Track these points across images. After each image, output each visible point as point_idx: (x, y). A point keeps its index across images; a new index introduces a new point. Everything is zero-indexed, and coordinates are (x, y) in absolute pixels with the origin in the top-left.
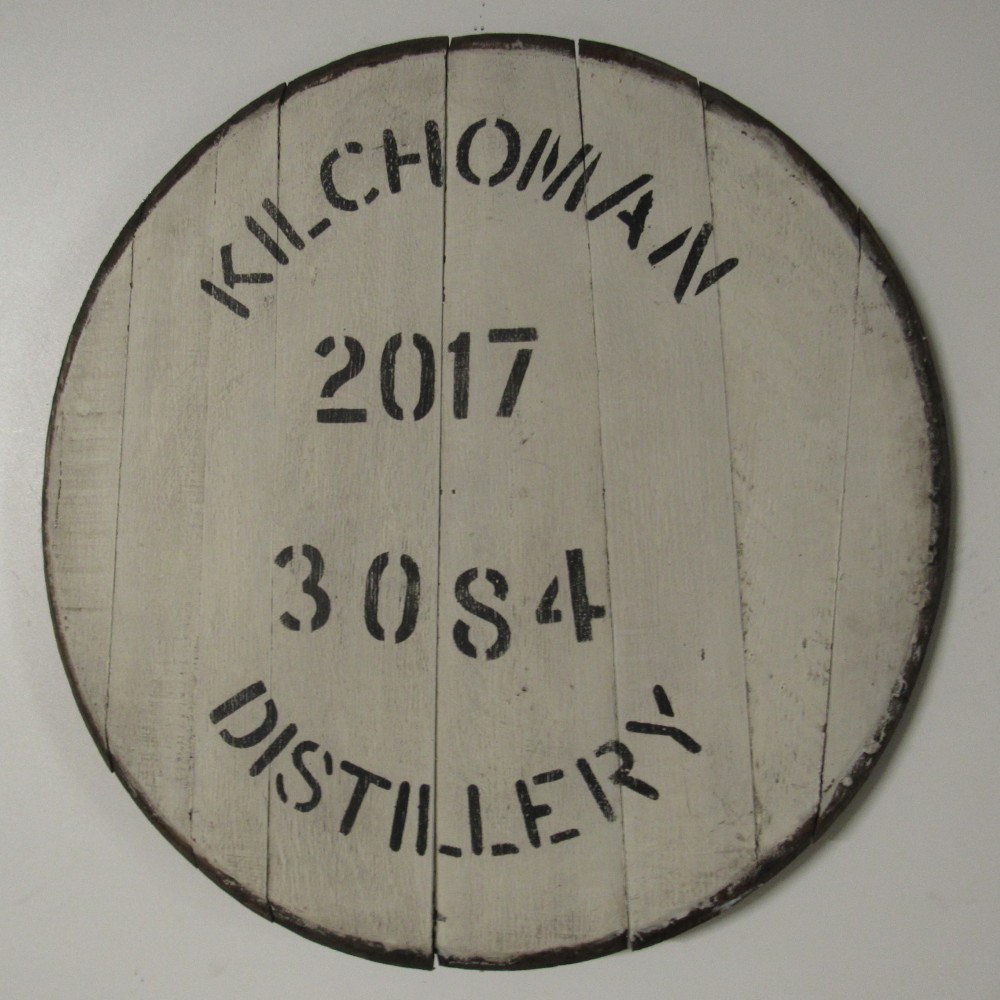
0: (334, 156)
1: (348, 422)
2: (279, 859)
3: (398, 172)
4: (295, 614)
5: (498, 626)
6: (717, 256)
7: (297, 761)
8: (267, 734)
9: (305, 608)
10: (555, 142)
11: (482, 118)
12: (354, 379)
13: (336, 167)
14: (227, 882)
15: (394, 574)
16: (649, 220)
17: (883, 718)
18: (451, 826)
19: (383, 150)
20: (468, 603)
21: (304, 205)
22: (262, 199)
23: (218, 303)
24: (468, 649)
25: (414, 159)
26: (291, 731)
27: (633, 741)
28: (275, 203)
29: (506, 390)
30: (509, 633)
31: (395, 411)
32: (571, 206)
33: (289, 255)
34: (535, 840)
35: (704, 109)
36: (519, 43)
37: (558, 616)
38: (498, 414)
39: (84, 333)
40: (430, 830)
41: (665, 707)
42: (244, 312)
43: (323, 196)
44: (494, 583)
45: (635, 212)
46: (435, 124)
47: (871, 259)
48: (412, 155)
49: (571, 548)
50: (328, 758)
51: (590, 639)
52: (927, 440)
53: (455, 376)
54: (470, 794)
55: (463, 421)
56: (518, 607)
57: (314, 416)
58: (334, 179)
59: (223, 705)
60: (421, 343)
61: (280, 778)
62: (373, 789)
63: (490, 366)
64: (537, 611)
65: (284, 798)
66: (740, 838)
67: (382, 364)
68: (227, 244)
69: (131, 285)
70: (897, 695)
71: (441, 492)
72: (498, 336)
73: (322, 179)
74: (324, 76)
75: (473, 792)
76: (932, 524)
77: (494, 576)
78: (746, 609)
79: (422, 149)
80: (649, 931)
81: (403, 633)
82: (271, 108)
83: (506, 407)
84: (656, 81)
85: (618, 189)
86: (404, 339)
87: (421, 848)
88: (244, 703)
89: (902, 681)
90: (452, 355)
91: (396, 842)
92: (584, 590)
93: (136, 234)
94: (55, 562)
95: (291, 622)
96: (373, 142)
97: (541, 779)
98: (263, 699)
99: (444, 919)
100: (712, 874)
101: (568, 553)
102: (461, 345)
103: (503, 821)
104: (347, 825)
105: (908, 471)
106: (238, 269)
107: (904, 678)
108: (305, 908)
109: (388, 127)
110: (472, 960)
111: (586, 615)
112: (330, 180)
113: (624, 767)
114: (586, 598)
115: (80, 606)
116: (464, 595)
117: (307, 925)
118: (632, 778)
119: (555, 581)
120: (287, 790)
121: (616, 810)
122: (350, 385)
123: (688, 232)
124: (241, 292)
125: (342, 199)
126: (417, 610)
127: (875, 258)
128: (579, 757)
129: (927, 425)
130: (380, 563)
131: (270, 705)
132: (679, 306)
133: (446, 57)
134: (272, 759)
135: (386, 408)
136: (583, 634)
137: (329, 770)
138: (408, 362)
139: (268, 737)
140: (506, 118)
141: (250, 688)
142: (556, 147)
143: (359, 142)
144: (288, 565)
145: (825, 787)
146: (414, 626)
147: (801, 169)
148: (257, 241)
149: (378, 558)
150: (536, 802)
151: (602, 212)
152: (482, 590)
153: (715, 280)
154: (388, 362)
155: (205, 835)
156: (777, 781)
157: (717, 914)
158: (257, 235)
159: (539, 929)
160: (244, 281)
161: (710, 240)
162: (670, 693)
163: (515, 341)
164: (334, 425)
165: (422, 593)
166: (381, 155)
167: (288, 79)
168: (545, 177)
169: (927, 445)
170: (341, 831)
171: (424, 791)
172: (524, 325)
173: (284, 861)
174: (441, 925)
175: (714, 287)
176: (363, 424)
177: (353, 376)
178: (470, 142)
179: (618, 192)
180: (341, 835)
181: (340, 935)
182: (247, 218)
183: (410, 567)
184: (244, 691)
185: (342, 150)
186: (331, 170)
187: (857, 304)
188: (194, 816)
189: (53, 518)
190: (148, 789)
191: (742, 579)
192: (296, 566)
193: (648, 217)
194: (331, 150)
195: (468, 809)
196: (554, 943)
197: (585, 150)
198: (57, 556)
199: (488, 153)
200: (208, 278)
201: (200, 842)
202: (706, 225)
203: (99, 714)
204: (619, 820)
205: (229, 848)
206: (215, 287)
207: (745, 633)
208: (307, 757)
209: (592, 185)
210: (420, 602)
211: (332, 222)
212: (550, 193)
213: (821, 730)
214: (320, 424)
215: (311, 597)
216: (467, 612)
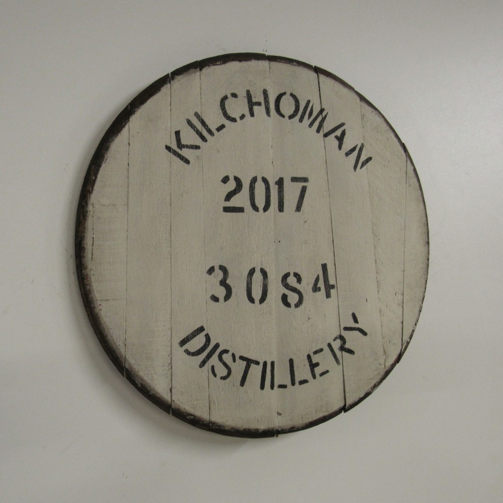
0: (226, 98)
1: (237, 212)
2: (214, 402)
3: (253, 108)
4: (217, 295)
5: (299, 295)
6: (366, 155)
7: (220, 359)
8: (206, 349)
9: (221, 292)
10: (312, 105)
11: (284, 91)
13: (227, 102)
14: (188, 417)
15: (258, 276)
16: (345, 140)
17: (417, 317)
18: (282, 376)
19: (246, 98)
20: (287, 286)
21: (214, 119)
22: (194, 112)
23: (174, 156)
24: (288, 305)
25: (259, 104)
26: (217, 346)
27: (346, 334)
28: (200, 115)
29: (298, 201)
30: (303, 297)
31: (256, 208)
32: (318, 131)
33: (207, 138)
34: (314, 377)
35: (360, 101)
36: (295, 63)
37: (319, 289)
38: (296, 211)
39: (104, 165)
40: (275, 379)
41: (356, 321)
42: (187, 162)
43: (222, 114)
44: (296, 278)
45: (340, 136)
46: (267, 91)
47: (409, 161)
48: (258, 102)
49: (323, 263)
50: (233, 356)
51: (330, 297)
53: (278, 195)
54: (290, 362)
55: (282, 213)
56: (305, 287)
57: (222, 209)
58: (226, 108)
59: (185, 338)
60: (265, 180)
61: (213, 367)
62: (253, 366)
63: (292, 192)
64: (312, 288)
65: (215, 375)
66: (380, 364)
67: (250, 188)
68: (178, 130)
69: (129, 144)
70: (420, 309)
71: (274, 242)
72: (294, 179)
73: (221, 107)
74: (218, 62)
75: (291, 361)
76: (428, 252)
77: (296, 275)
78: (379, 283)
79: (262, 100)
80: (352, 403)
81: (262, 300)
82: (197, 72)
83: (298, 208)
84: (345, 88)
86: (258, 178)
87: (272, 387)
88: (195, 336)
90: (277, 186)
91: (262, 387)
92: (328, 279)
93: (130, 120)
94: (92, 278)
95: (215, 299)
96: (242, 94)
97: (316, 352)
98: (204, 333)
99: (280, 414)
100: (372, 379)
101: (322, 265)
102: (280, 182)
103: (303, 371)
104: (243, 382)
106: (183, 142)
108: (227, 421)
109: (248, 89)
110: (290, 429)
111: (329, 287)
112: (225, 108)
113: (343, 344)
114: (329, 282)
115: (108, 299)
116: (285, 283)
117: (226, 428)
118: (346, 348)
119: (318, 276)
120: (216, 372)
121: (341, 361)
122: (237, 196)
123: (357, 145)
124: (185, 152)
125: (230, 117)
126: (267, 290)
128: (328, 343)
130: (252, 272)
131: (208, 338)
132: (355, 173)
133: (269, 64)
134: (209, 359)
135: (252, 207)
136: (328, 295)
137: (234, 360)
138: (260, 188)
140: (294, 93)
141: (198, 329)
142: (312, 107)
143: (237, 93)
144: (213, 274)
145: (403, 343)
146: (266, 297)
147: (389, 127)
148: (192, 130)
149: (251, 269)
150: (314, 362)
151: (329, 135)
152: (292, 280)
153: (365, 164)
154: (252, 187)
155: (179, 398)
156: (390, 343)
157: (371, 393)
158: (192, 127)
159: (316, 411)
160: (187, 148)
161: (364, 149)
162: (357, 315)
163: (301, 182)
164: (231, 213)
165: (269, 283)
166: (246, 100)
168: (309, 118)
170: (240, 385)
171: (273, 364)
172: (303, 176)
173: (217, 403)
174: (279, 417)
175: (365, 167)
176: (243, 213)
177: (238, 193)
178: (280, 100)
179: (334, 128)
180: (241, 387)
181: (241, 429)
182: (187, 119)
183: (264, 273)
184: (195, 331)
185: (229, 96)
186: (224, 103)
187: (406, 176)
188: (173, 390)
189: (90, 256)
190: (149, 381)
191: (377, 272)
192: (216, 275)
193: (344, 139)
194: (224, 95)
195: (289, 369)
196: (321, 415)
197: (322, 110)
198: (93, 275)
199: (287, 106)
200: (169, 145)
201: (176, 401)
202: (362, 144)
203: (121, 350)
204: (341, 364)
205: (191, 401)
206: (172, 149)
207: (378, 291)
208: (224, 356)
209: (325, 124)
210: (268, 287)
211: (226, 126)
212: (311, 125)
213: (401, 323)
214: (224, 213)
215: (224, 288)
216: (287, 290)
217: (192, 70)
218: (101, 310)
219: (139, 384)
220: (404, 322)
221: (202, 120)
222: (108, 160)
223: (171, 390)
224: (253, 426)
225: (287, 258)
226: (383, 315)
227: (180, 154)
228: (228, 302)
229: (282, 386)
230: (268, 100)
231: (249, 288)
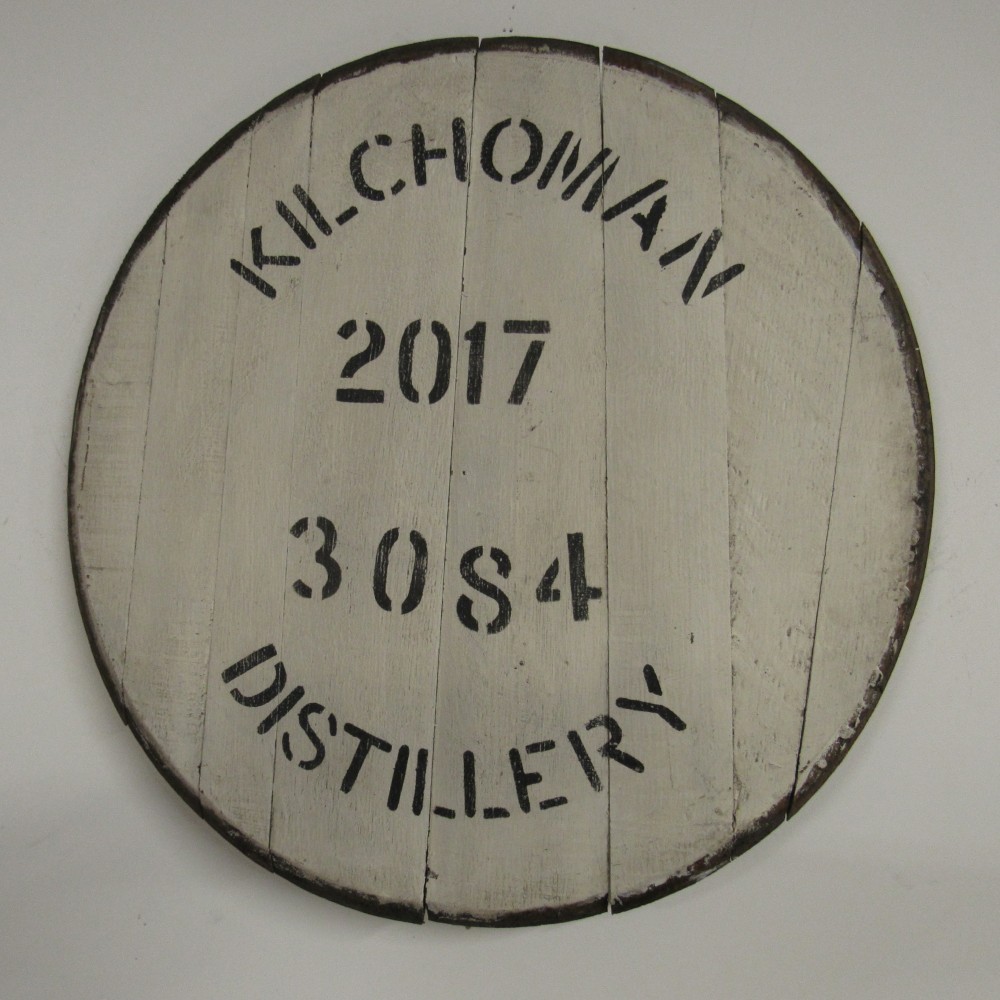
0: (364, 147)
1: (366, 402)
2: (282, 813)
3: (424, 165)
4: (308, 582)
5: (500, 603)
6: (726, 261)
7: (303, 721)
8: (275, 694)
9: (317, 577)
10: (575, 144)
11: (507, 118)
12: (375, 361)
13: (365, 157)
14: (231, 833)
15: (403, 550)
16: (662, 224)
17: (859, 705)
18: (444, 787)
19: (411, 143)
20: (472, 578)
21: (334, 194)
22: (293, 184)
23: (246, 282)
24: (470, 623)
25: (440, 154)
26: (299, 693)
27: (622, 717)
28: (306, 190)
29: (518, 379)
30: (510, 610)
31: (410, 393)
32: (588, 206)
33: (316, 240)
34: (525, 806)
35: (719, 120)
36: (546, 48)
37: (557, 595)
38: (509, 402)
39: (117, 305)
40: (427, 792)
42: (270, 292)
43: (352, 185)
44: (498, 561)
45: (649, 215)
46: (462, 121)
47: (870, 271)
48: (439, 150)
49: (573, 532)
50: (332, 720)
51: (587, 618)
52: (914, 446)
53: (470, 363)
54: (465, 760)
55: (475, 406)
56: (520, 585)
57: (334, 395)
58: (363, 170)
59: (235, 665)
60: (439, 329)
61: (286, 737)
62: (374, 752)
63: (503, 356)
64: (537, 590)
65: (289, 756)
66: (718, 812)
67: (401, 348)
68: (257, 226)
69: (164, 261)
70: (873, 685)
71: (451, 472)
72: (513, 326)
73: (352, 168)
74: (357, 70)
75: (469, 758)
76: (914, 526)
77: (497, 554)
78: (736, 596)
79: (448, 144)
80: (628, 896)
81: (410, 604)
82: (307, 97)
83: (517, 396)
84: (675, 91)
85: (634, 192)
86: (423, 325)
87: (417, 808)
88: (255, 664)
89: (879, 672)
90: (468, 343)
91: (393, 803)
92: (583, 572)
93: (170, 213)
94: (80, 524)
95: (303, 590)
96: (402, 135)
97: (533, 748)
98: (274, 661)
99: (436, 877)
100: (690, 845)
101: (569, 536)
102: (477, 335)
103: (496, 787)
104: (348, 784)
105: (894, 474)
106: (267, 251)
107: (880, 669)
108: (305, 860)
109: (416, 122)
110: (459, 916)
111: (583, 596)
112: (360, 170)
113: (612, 740)
114: (585, 580)
115: (102, 566)
116: (469, 571)
117: (306, 876)
118: (620, 752)
119: (556, 562)
120: (292, 749)
121: (604, 781)
122: (370, 366)
123: (698, 236)
124: (268, 273)
125: (369, 189)
126: (424, 584)
127: (874, 271)
128: (571, 730)
129: (915, 431)
130: (391, 538)
131: (280, 669)
132: (687, 307)
133: (476, 57)
134: (279, 719)
135: (403, 391)
136: (580, 613)
137: (333, 731)
138: (426, 348)
139: (276, 698)
140: (532, 119)
141: (262, 649)
142: (576, 149)
143: (389, 135)
144: (303, 535)
145: (800, 768)
146: (420, 598)
147: (809, 182)
148: (286, 225)
149: (389, 532)
150: (528, 769)
151: (618, 213)
152: (485, 567)
153: (721, 284)
154: (407, 347)
155: (213, 788)
156: (757, 760)
157: (694, 882)
158: (286, 220)
159: (525, 889)
160: (273, 263)
161: (720, 245)
162: (659, 673)
163: (529, 332)
164: (352, 404)
165: (428, 567)
166: (409, 149)
167: (322, 70)
168: (565, 177)
169: (915, 451)
170: (342, 789)
171: (423, 755)
172: (537, 317)
173: (287, 816)
174: (431, 880)
175: (720, 291)
176: (380, 404)
177: (372, 359)
178: (495, 140)
179: (634, 195)
180: (342, 793)
181: (337, 887)
182: (278, 202)
183: (419, 543)
184: (256, 653)
185: (372, 142)
186: (360, 160)
187: (855, 313)
188: (203, 770)
189: (80, 481)
190: (160, 742)
191: (733, 569)
192: (310, 537)
193: (661, 221)
194: (360, 142)
195: (463, 774)
196: (537, 903)
197: (604, 154)
199: (512, 152)
200: (238, 258)
201: (208, 794)
202: (716, 231)
203: (116, 669)
204: (605, 790)
205: (235, 801)
206: (244, 267)
207: (733, 620)
208: (312, 718)
209: (609, 187)
210: (427, 576)
211: (359, 211)
212: (569, 193)
213: (800, 714)
214: (339, 403)
215: (323, 567)
216: (471, 588)
217: (299, 95)
218: (88, 586)
219: (146, 743)
220: (808, 712)
221: (310, 201)
222: (125, 295)
224: (365, 886)
225: (479, 514)
226: (742, 684)
227: (258, 278)
228: (330, 599)
229: (443, 812)
231: (381, 574)
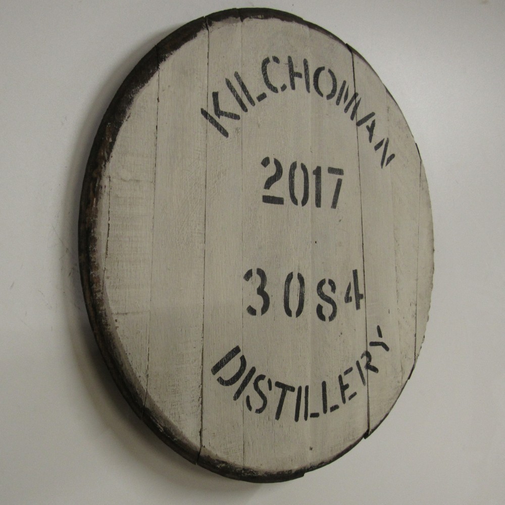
0: (267, 61)
1: (276, 204)
2: (249, 443)
3: (294, 79)
4: (254, 307)
5: (333, 305)
6: (390, 152)
7: (256, 387)
8: (241, 375)
9: (258, 304)
10: (347, 87)
11: (323, 66)
13: (269, 66)
14: (219, 466)
15: (295, 282)
16: (374, 131)
18: (315, 402)
19: (288, 66)
20: (322, 295)
22: (234, 71)
23: (211, 124)
24: (322, 317)
26: (253, 371)
27: (372, 350)
28: (241, 76)
29: (334, 196)
30: (337, 308)
31: (295, 201)
32: (352, 118)
33: (248, 108)
34: (344, 401)
37: (351, 299)
38: (331, 207)
39: (125, 124)
41: (380, 334)
42: (226, 134)
43: (263, 81)
44: (331, 285)
45: (371, 127)
46: (307, 61)
48: (299, 73)
49: (354, 269)
50: (270, 382)
51: (359, 308)
53: (316, 187)
54: (323, 386)
55: (319, 208)
56: (338, 297)
57: (261, 198)
58: (268, 73)
59: (219, 363)
60: (304, 168)
61: (248, 397)
62: (289, 393)
63: (329, 184)
64: (345, 298)
65: (250, 408)
67: (289, 175)
68: (216, 91)
69: (158, 99)
72: (331, 170)
73: (263, 71)
74: (259, 15)
75: (324, 384)
77: (331, 283)
78: (398, 292)
79: (303, 71)
80: (374, 428)
81: (299, 312)
82: (238, 21)
83: (334, 205)
85: (366, 115)
86: (297, 165)
87: (306, 417)
88: (230, 359)
90: (314, 176)
91: (297, 419)
92: (358, 288)
93: (160, 67)
95: (252, 311)
96: (284, 60)
97: (346, 373)
98: (239, 355)
99: (312, 449)
101: (353, 271)
102: (318, 172)
103: (334, 397)
104: (278, 416)
106: (222, 108)
108: (261, 465)
109: (289, 55)
111: (359, 297)
112: (266, 73)
113: (369, 361)
114: (359, 291)
115: (127, 311)
116: (320, 291)
117: (259, 474)
118: (371, 366)
119: (350, 283)
120: (251, 404)
121: (366, 381)
122: (277, 184)
123: (384, 139)
124: (223, 121)
125: (271, 85)
126: (304, 300)
128: (356, 360)
130: (290, 278)
131: (243, 359)
132: (382, 169)
134: (244, 388)
135: (291, 198)
136: (358, 306)
138: (299, 177)
139: (242, 377)
140: (332, 70)
141: (233, 350)
142: (347, 89)
143: (278, 58)
144: (250, 279)
146: (303, 308)
148: (232, 95)
149: (289, 274)
150: (344, 383)
151: (362, 124)
152: (327, 288)
153: (390, 161)
154: (292, 174)
156: (406, 358)
158: (232, 91)
159: (344, 440)
160: (226, 116)
161: (389, 145)
162: (381, 328)
163: (337, 174)
164: (270, 204)
165: (305, 292)
166: (287, 68)
168: (345, 102)
170: (276, 418)
171: (307, 388)
172: (339, 167)
173: (251, 444)
175: (389, 164)
176: (282, 205)
177: (278, 180)
178: (319, 75)
179: (366, 117)
180: (276, 420)
182: (226, 79)
183: (301, 279)
184: (230, 353)
185: (271, 59)
186: (266, 67)
188: (204, 432)
189: (104, 251)
190: (175, 424)
191: (397, 281)
192: (254, 280)
194: (266, 57)
195: (322, 393)
196: (348, 444)
197: (355, 95)
198: (108, 278)
199: (326, 85)
200: (205, 109)
201: (207, 447)
202: (388, 139)
204: (367, 384)
205: (224, 445)
206: (209, 115)
207: (398, 302)
208: (260, 383)
209: (358, 111)
210: (305, 296)
211: (267, 95)
212: (346, 110)
214: (264, 203)
215: (261, 297)
216: (322, 300)
217: (231, 18)
218: (117, 328)
219: (161, 428)
220: (416, 335)
221: (243, 83)
222: (131, 118)
223: (201, 432)
224: (287, 467)
225: (323, 263)
226: (401, 328)
227: (218, 123)
228: (265, 315)
229: (315, 415)
230: (308, 72)
231: (287, 298)
